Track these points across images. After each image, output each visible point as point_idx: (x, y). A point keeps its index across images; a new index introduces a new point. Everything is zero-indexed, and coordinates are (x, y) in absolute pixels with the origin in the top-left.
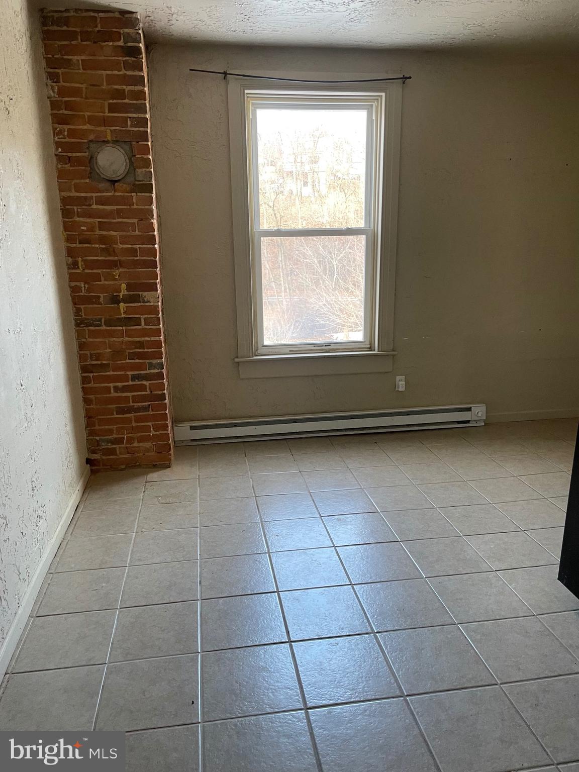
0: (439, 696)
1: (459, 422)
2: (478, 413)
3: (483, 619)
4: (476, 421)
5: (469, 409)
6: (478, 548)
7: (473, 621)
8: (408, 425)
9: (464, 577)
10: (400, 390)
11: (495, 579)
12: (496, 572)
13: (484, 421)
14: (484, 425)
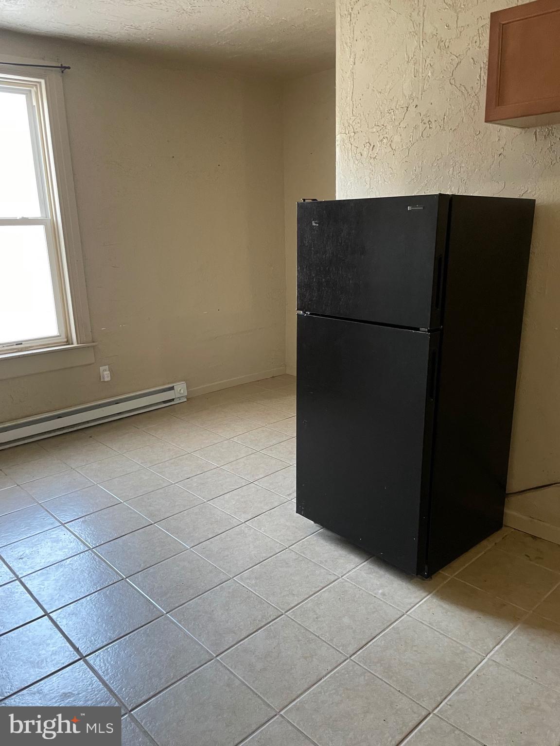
0: (242, 644)
1: (165, 402)
2: (180, 390)
3: (251, 566)
4: (179, 398)
5: (172, 388)
6: (223, 507)
7: (243, 570)
8: (118, 414)
9: (222, 536)
10: (106, 379)
11: (246, 529)
12: (246, 523)
13: (186, 397)
14: (186, 400)
